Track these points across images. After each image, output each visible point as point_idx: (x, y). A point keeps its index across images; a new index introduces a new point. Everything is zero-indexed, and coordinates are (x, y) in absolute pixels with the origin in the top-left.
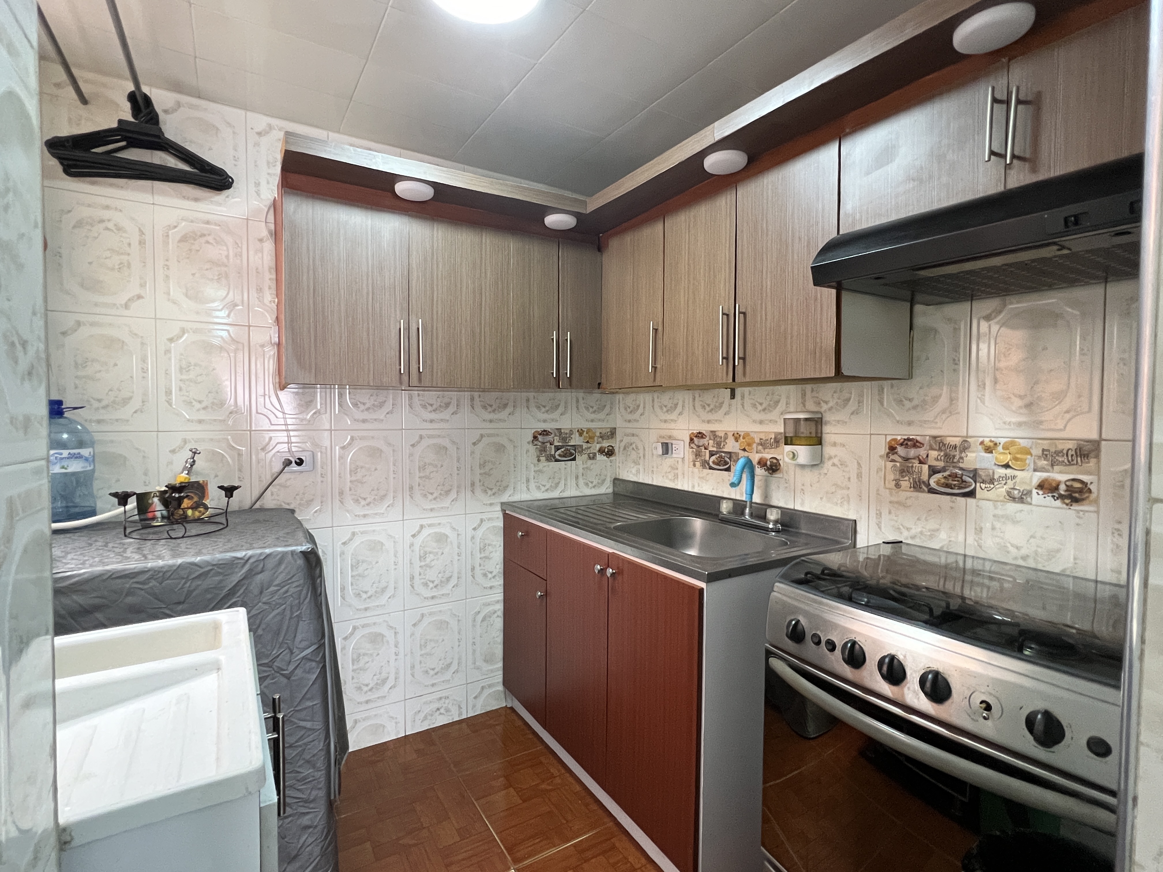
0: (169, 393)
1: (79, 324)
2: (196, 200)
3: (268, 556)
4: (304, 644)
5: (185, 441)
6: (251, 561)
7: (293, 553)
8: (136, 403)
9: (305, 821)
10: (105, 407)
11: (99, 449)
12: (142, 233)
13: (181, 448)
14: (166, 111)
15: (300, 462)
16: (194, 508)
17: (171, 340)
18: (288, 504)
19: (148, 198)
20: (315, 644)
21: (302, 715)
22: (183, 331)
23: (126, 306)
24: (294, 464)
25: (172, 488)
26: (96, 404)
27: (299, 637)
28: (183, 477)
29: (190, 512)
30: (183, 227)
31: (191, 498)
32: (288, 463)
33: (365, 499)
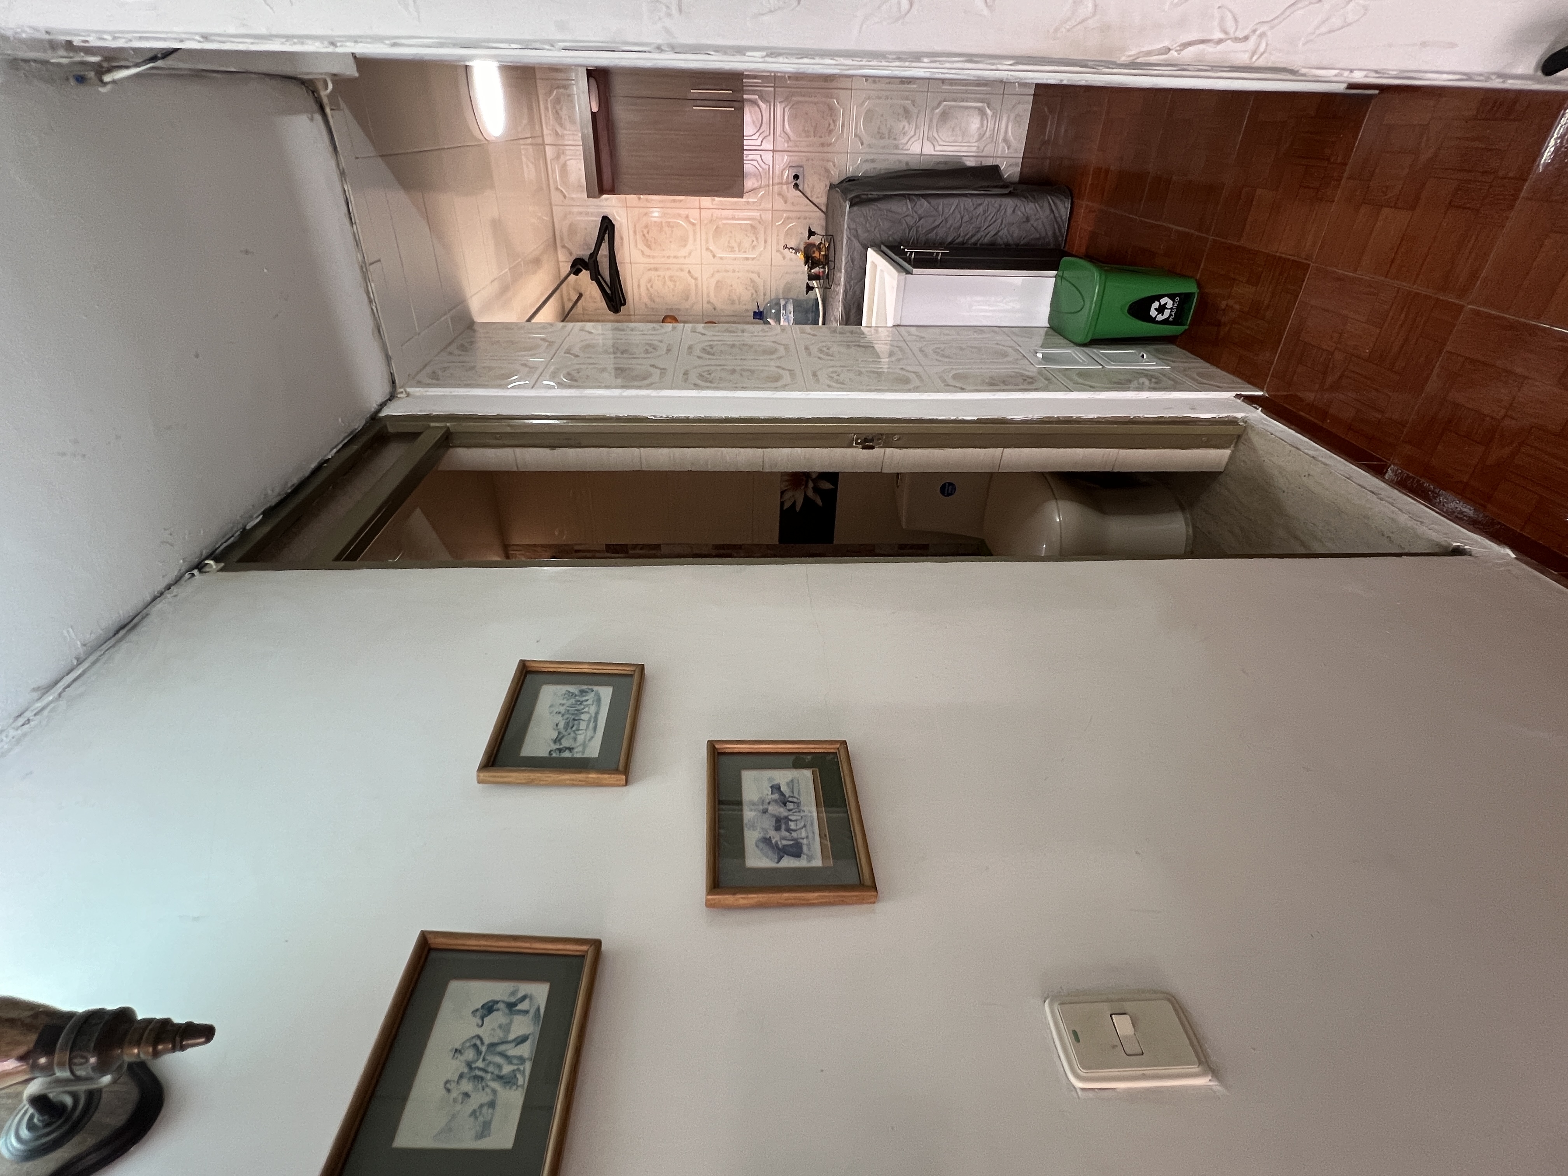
0: (747, 259)
1: (708, 302)
2: (622, 239)
3: (848, 227)
4: (905, 208)
5: (778, 251)
6: (849, 235)
7: (849, 213)
8: (754, 277)
9: (1009, 211)
10: (756, 292)
11: (781, 296)
12: (650, 269)
13: (782, 253)
14: (571, 254)
15: (796, 177)
16: (819, 250)
17: (714, 256)
18: (826, 186)
19: (628, 266)
20: (906, 203)
21: (946, 210)
22: (708, 249)
23: (696, 279)
24: (798, 182)
25: (806, 263)
26: (754, 296)
27: (899, 210)
28: (800, 256)
29: (823, 253)
30: (641, 246)
31: (814, 252)
32: (796, 186)
33: (829, 124)
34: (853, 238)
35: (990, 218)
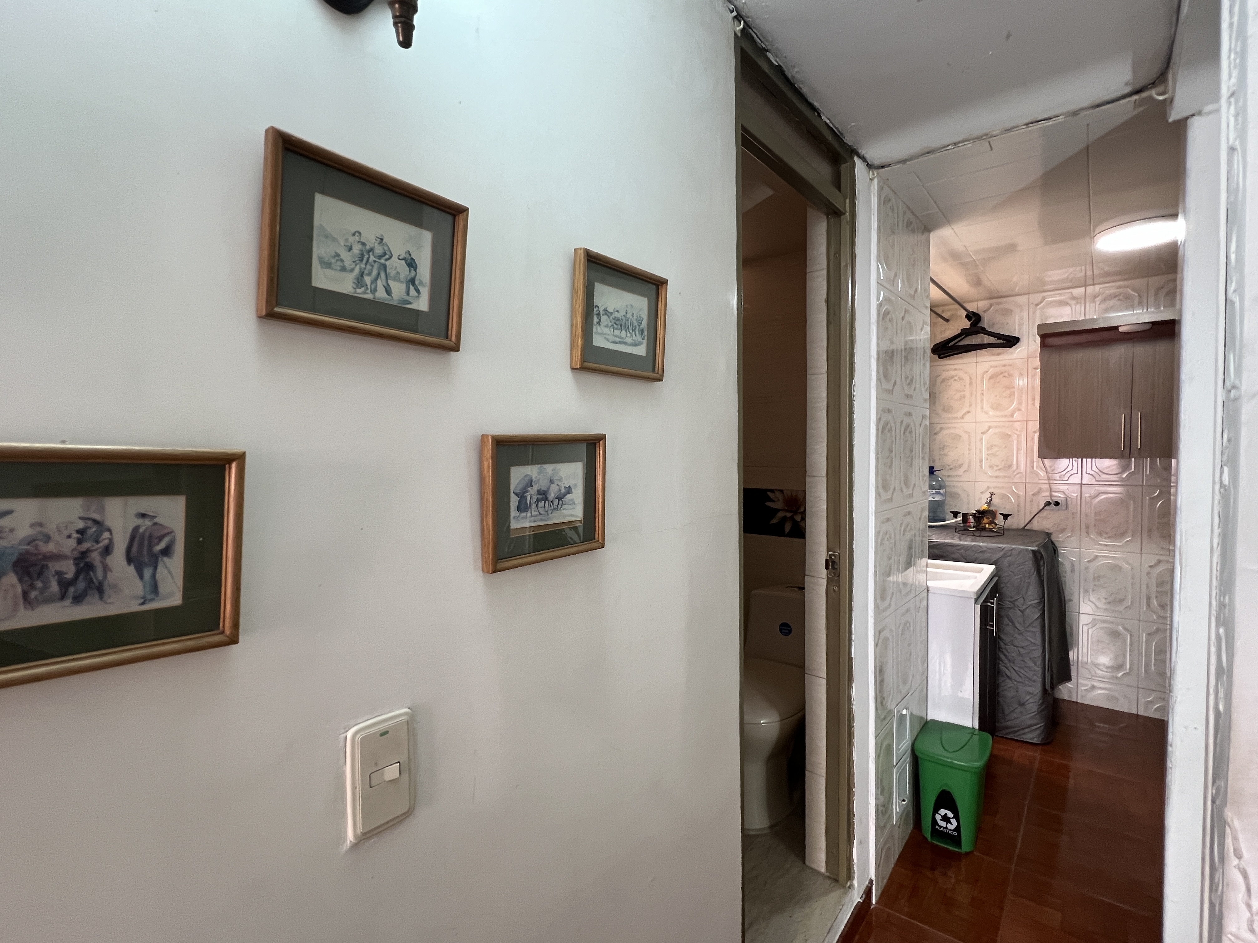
0: (981, 461)
1: (942, 429)
2: (999, 354)
3: (1013, 549)
4: (1031, 598)
5: (988, 488)
6: (1005, 549)
7: (1027, 550)
8: (965, 467)
9: (1030, 689)
10: (951, 469)
11: (948, 489)
12: (971, 378)
13: (986, 491)
14: (984, 312)
15: (1057, 504)
16: (990, 523)
17: (983, 433)
18: (1049, 529)
19: (974, 359)
20: (1037, 599)
21: (1029, 634)
22: (990, 428)
23: (962, 418)
24: (1052, 505)
25: (978, 511)
26: (948, 467)
27: (1029, 593)
28: (985, 507)
29: (987, 526)
30: (991, 371)
31: (987, 518)
32: (1048, 504)
33: (1107, 533)
34: (1002, 553)
35: (1023, 672)
